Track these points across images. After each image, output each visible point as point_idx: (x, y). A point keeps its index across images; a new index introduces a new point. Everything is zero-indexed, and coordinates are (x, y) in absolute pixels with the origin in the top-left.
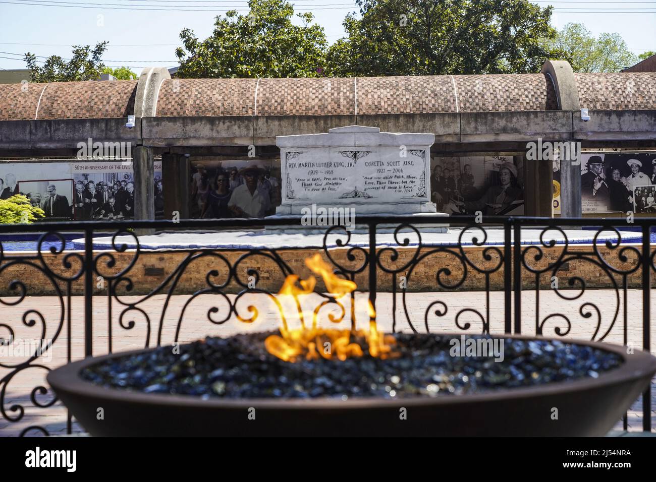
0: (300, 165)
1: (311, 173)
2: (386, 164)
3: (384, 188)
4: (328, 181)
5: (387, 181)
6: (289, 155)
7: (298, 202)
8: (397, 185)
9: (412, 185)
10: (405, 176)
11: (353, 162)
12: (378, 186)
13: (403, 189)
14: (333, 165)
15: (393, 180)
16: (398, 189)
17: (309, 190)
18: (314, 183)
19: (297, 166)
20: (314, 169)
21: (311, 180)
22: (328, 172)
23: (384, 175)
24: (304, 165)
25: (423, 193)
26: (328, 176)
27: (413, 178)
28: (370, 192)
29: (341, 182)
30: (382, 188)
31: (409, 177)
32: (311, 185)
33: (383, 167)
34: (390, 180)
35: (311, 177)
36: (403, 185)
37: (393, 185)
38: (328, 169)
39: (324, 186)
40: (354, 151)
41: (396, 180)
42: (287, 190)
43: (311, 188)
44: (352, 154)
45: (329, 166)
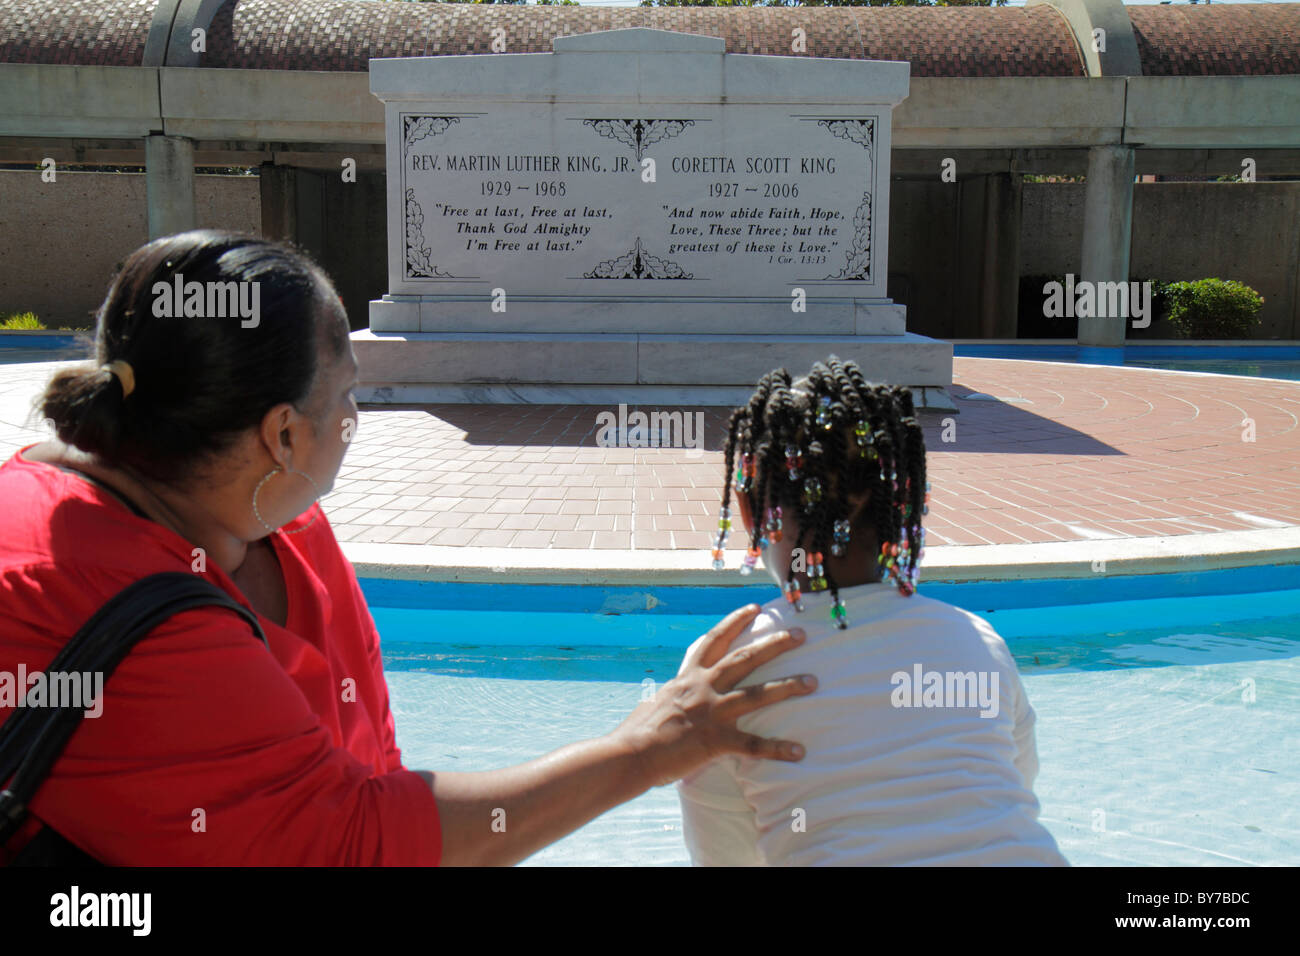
0: (452, 163)
1: (489, 188)
2: (741, 165)
3: (732, 249)
4: (543, 220)
5: (744, 223)
6: (414, 126)
7: (447, 287)
8: (776, 241)
9: (826, 240)
10: (805, 212)
11: (630, 154)
12: (715, 239)
13: (796, 255)
14: (564, 165)
15: (765, 222)
16: (777, 252)
17: (483, 246)
18: (499, 223)
19: (442, 163)
20: (500, 175)
21: (492, 211)
22: (548, 189)
23: (730, 205)
24: (468, 163)
25: (861, 271)
26: (546, 202)
27: (830, 215)
28: (686, 262)
29: (587, 222)
30: (729, 248)
31: (816, 213)
32: (491, 229)
33: (732, 178)
34: (755, 221)
35: (491, 202)
36: (795, 241)
37: (762, 240)
38: (548, 177)
39: (531, 237)
40: (634, 117)
41: (774, 223)
42: (408, 247)
43: (489, 239)
44: (629, 128)
45: (550, 166)
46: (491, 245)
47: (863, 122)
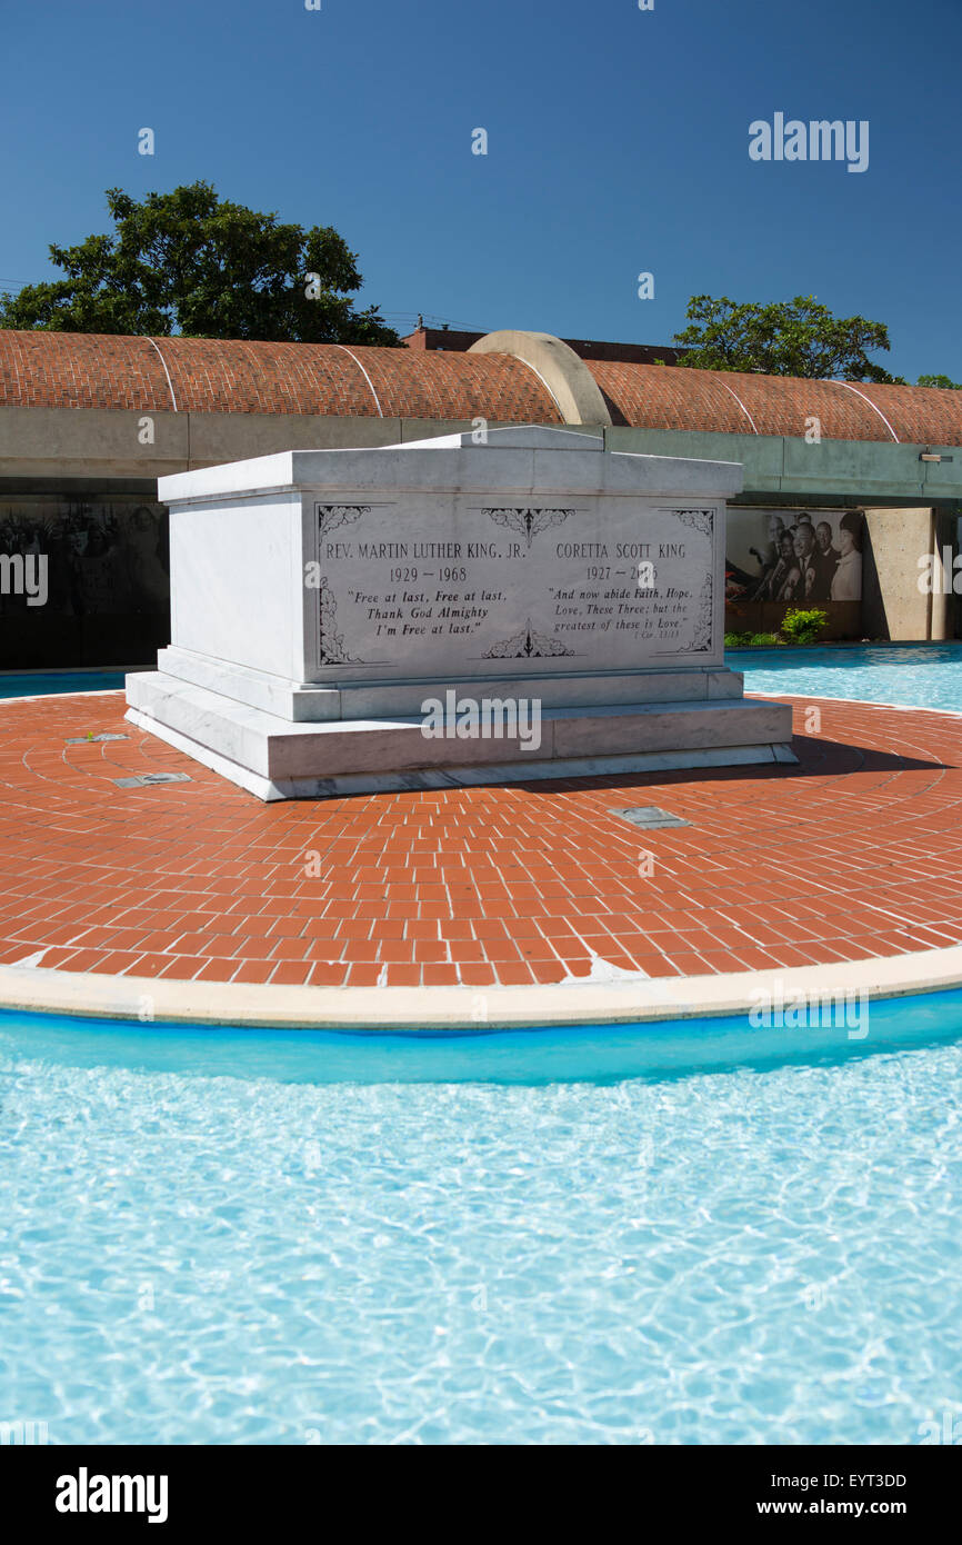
0: (363, 550)
1: (397, 574)
2: (613, 551)
3: (605, 626)
4: (446, 604)
5: (614, 603)
6: (327, 515)
8: (640, 618)
9: (677, 616)
10: (662, 591)
11: (522, 541)
12: (590, 619)
13: (655, 631)
14: (464, 551)
15: (631, 601)
16: (642, 628)
17: (392, 631)
18: (407, 607)
19: (354, 551)
20: (407, 562)
21: (400, 597)
22: (450, 575)
23: (606, 586)
24: (378, 550)
25: (705, 643)
26: (448, 587)
27: (682, 594)
28: (570, 640)
29: (485, 605)
30: (603, 626)
31: (671, 593)
32: (400, 615)
33: (606, 562)
34: (624, 601)
35: (399, 588)
36: (654, 617)
37: (629, 618)
38: (450, 564)
39: (436, 621)
40: (525, 506)
41: (639, 602)
42: (322, 634)
43: (399, 625)
44: (521, 517)
45: (452, 553)
46: (400, 629)
47: (705, 513)
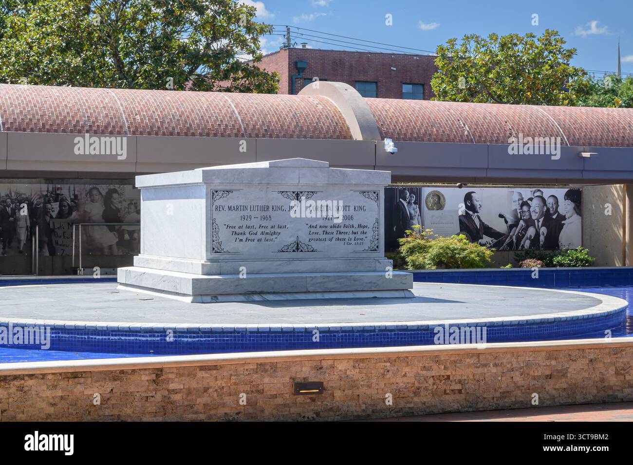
0: (230, 208)
1: (243, 218)
3: (331, 240)
4: (263, 230)
5: (334, 230)
6: (215, 194)
7: (228, 257)
8: (346, 237)
9: (363, 236)
10: (356, 226)
12: (324, 236)
13: (353, 242)
14: (271, 209)
15: (342, 230)
16: (347, 241)
17: (241, 240)
18: (247, 231)
19: (226, 208)
20: (247, 213)
21: (244, 227)
22: (265, 218)
23: (330, 223)
24: (236, 208)
25: (375, 247)
26: (264, 223)
27: (364, 227)
28: (315, 245)
31: (360, 226)
32: (244, 234)
34: (339, 229)
35: (245, 223)
36: (352, 236)
37: (341, 236)
38: (265, 213)
39: (259, 236)
40: (296, 190)
41: (345, 230)
42: (213, 241)
43: (244, 238)
44: (294, 195)
45: (266, 209)
